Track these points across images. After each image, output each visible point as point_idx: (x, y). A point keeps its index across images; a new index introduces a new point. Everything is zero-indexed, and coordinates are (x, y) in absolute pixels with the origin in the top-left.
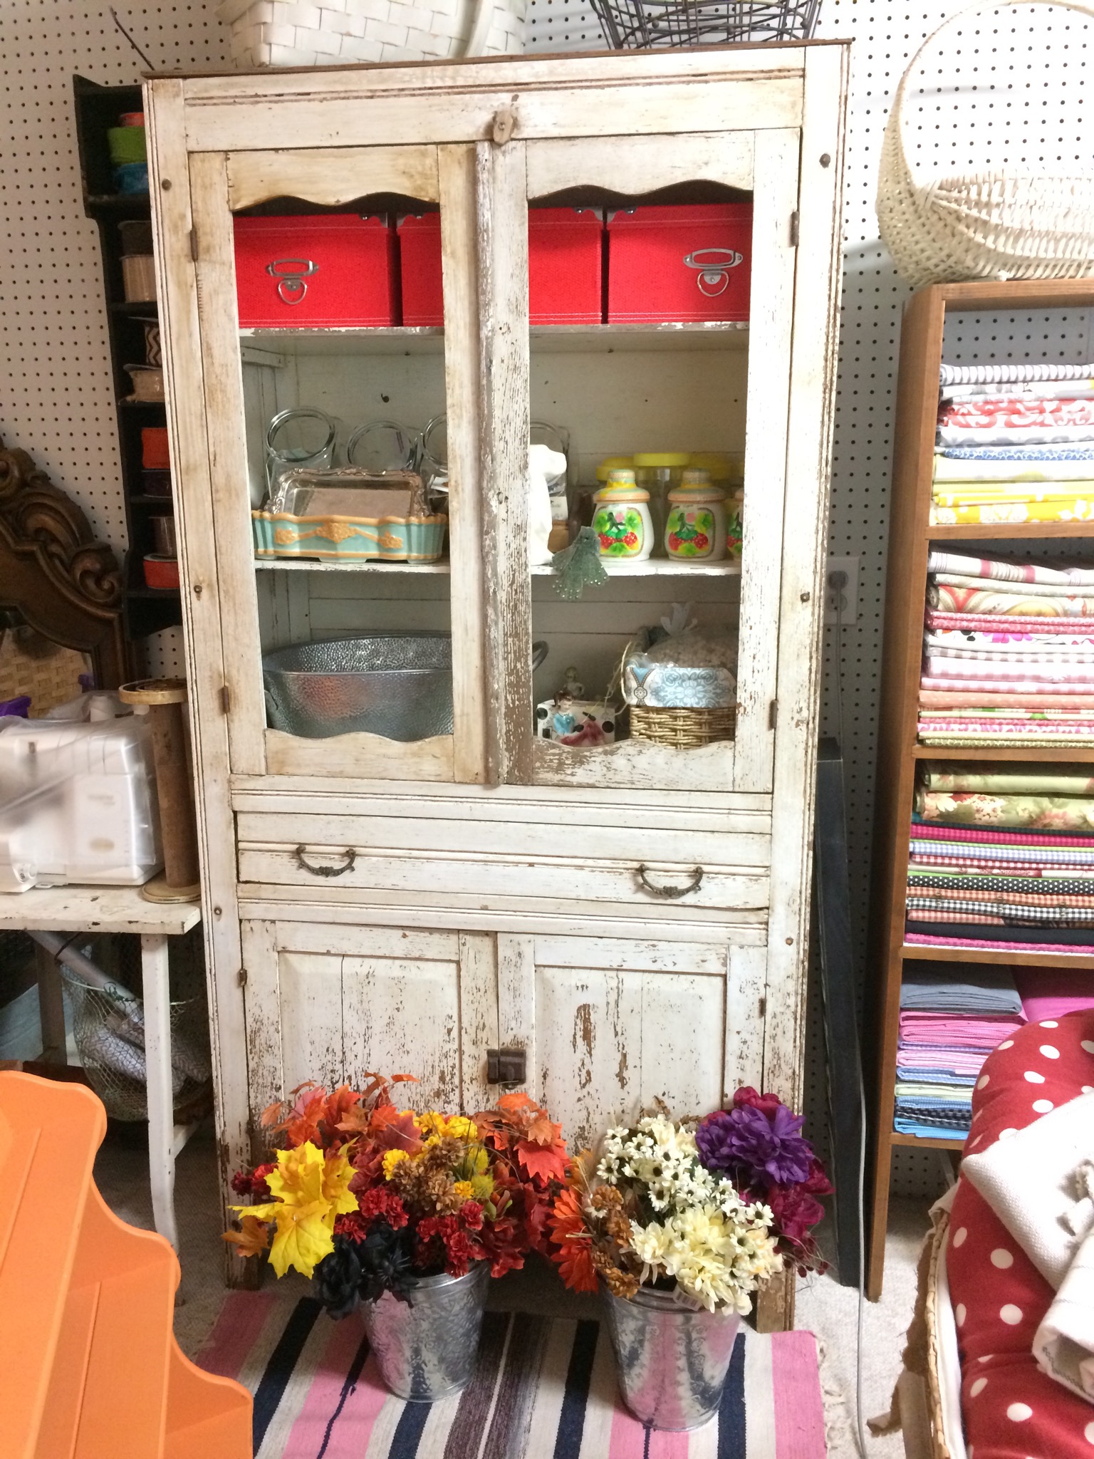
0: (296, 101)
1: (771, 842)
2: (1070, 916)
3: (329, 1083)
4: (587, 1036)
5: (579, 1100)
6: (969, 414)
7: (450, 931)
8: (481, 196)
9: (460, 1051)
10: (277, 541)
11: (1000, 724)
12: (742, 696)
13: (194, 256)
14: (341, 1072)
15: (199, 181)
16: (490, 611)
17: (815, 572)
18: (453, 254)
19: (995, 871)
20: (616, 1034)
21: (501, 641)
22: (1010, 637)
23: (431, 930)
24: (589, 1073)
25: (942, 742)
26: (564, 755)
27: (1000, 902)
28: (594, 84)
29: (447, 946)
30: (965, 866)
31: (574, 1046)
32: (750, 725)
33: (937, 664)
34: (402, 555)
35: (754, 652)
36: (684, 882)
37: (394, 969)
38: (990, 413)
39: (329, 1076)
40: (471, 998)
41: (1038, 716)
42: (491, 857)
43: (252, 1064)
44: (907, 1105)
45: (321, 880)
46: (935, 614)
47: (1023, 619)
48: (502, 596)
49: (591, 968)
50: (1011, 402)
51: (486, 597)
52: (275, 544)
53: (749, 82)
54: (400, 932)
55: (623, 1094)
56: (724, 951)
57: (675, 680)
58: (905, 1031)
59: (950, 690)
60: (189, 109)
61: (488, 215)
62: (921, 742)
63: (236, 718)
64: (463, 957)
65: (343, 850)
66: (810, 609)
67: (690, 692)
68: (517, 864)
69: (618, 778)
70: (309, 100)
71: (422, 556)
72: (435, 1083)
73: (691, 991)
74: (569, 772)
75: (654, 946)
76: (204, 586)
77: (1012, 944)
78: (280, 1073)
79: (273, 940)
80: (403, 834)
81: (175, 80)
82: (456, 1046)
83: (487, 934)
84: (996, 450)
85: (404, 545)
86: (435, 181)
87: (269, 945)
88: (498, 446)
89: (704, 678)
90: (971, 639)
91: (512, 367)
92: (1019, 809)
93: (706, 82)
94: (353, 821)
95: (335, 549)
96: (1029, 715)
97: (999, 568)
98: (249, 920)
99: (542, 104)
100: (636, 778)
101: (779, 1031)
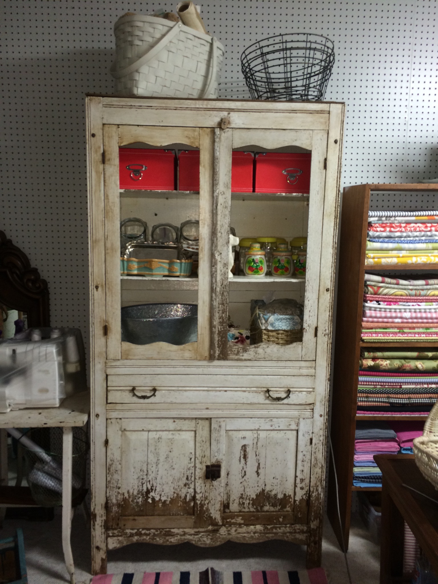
0: (147, 109)
1: (315, 379)
2: (412, 402)
3: (141, 484)
4: (245, 457)
5: (241, 483)
6: (377, 227)
7: (192, 419)
8: (216, 147)
9: (195, 467)
10: (129, 268)
11: (389, 334)
12: (305, 326)
13: (104, 162)
14: (146, 479)
15: (107, 135)
16: (214, 295)
17: (331, 281)
18: (204, 166)
19: (386, 387)
20: (256, 455)
21: (217, 306)
22: (392, 303)
23: (185, 419)
24: (245, 472)
25: (370, 341)
26: (240, 349)
27: (388, 398)
28: (257, 111)
29: (192, 425)
30: (376, 385)
31: (240, 461)
32: (308, 336)
33: (368, 313)
34: (178, 274)
35: (310, 309)
36: (283, 395)
37: (169, 435)
38: (384, 227)
39: (141, 482)
40: (200, 445)
41: (401, 331)
42: (210, 389)
43: (109, 479)
44: (358, 475)
45: (142, 401)
46: (367, 295)
47: (396, 297)
48: (218, 289)
49: (247, 430)
50: (390, 223)
51: (212, 290)
52: (127, 270)
53: (311, 115)
54: (172, 420)
55: (258, 479)
56: (297, 421)
57: (279, 320)
58: (357, 447)
59: (372, 322)
60: (104, 108)
61: (218, 153)
62: (363, 341)
63: (110, 337)
64: (198, 429)
65: (151, 388)
66: (329, 295)
67: (284, 324)
68: (220, 391)
69: (259, 357)
70: (152, 109)
71: (185, 274)
72: (184, 480)
73: (285, 437)
74: (241, 355)
75: (271, 420)
76: (100, 286)
77: (393, 413)
78: (120, 482)
79: (120, 426)
80: (176, 381)
81: (99, 98)
82: (193, 465)
83: (207, 419)
84: (386, 240)
85: (179, 270)
86: (198, 140)
87: (118, 429)
88: (219, 235)
89: (289, 319)
90: (379, 304)
91: (224, 207)
92: (395, 364)
93: (296, 113)
94: (156, 377)
95: (152, 272)
96: (398, 331)
97: (387, 280)
98: (110, 419)
99: (239, 116)
100: (266, 356)
101: (317, 450)
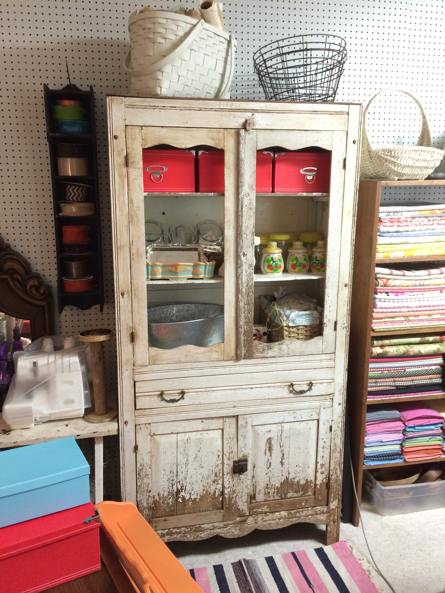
0: (171, 109)
1: (334, 370)
2: (415, 383)
3: (171, 485)
4: (270, 449)
5: (267, 474)
6: (386, 222)
7: (220, 417)
8: (241, 148)
9: (223, 463)
10: (153, 273)
11: (396, 323)
12: (325, 320)
13: (127, 165)
14: (176, 480)
15: (130, 136)
16: (240, 296)
17: (349, 277)
18: (229, 168)
19: (392, 371)
20: (281, 447)
21: (243, 306)
22: (399, 294)
23: (212, 418)
24: (270, 463)
25: (380, 330)
26: (265, 346)
27: (394, 381)
28: (280, 112)
29: (219, 423)
30: (383, 371)
31: (265, 454)
32: (328, 330)
33: (379, 304)
34: (202, 276)
35: (329, 305)
36: (306, 388)
37: (198, 435)
38: (392, 222)
39: (171, 483)
40: (227, 442)
41: (407, 319)
42: (237, 387)
43: (139, 484)
44: (368, 455)
45: (171, 404)
46: (378, 288)
47: (403, 288)
48: (244, 290)
49: (272, 424)
50: (398, 218)
51: (238, 291)
52: (152, 274)
53: (331, 115)
54: (201, 421)
55: (282, 469)
56: (318, 411)
57: (299, 316)
58: (368, 429)
59: (382, 313)
60: (126, 109)
61: (243, 155)
62: (373, 331)
63: (137, 344)
64: (225, 427)
65: (179, 391)
66: (347, 290)
67: (304, 320)
68: (246, 388)
69: (284, 353)
70: (176, 110)
71: (209, 277)
72: (213, 477)
73: (307, 427)
74: (266, 352)
75: (295, 412)
76: (125, 292)
77: (399, 395)
78: (150, 485)
79: (149, 431)
80: (204, 382)
81: (121, 97)
82: (221, 461)
83: (234, 416)
84: (395, 234)
85: (203, 273)
86: (223, 142)
87: (147, 434)
88: (244, 236)
89: (309, 315)
90: (388, 295)
91: (249, 208)
92: (401, 350)
93: (318, 114)
94: (183, 380)
95: (177, 275)
96: (405, 319)
97: (395, 272)
98: (139, 425)
99: (262, 117)
100: (290, 352)
101: (336, 436)
